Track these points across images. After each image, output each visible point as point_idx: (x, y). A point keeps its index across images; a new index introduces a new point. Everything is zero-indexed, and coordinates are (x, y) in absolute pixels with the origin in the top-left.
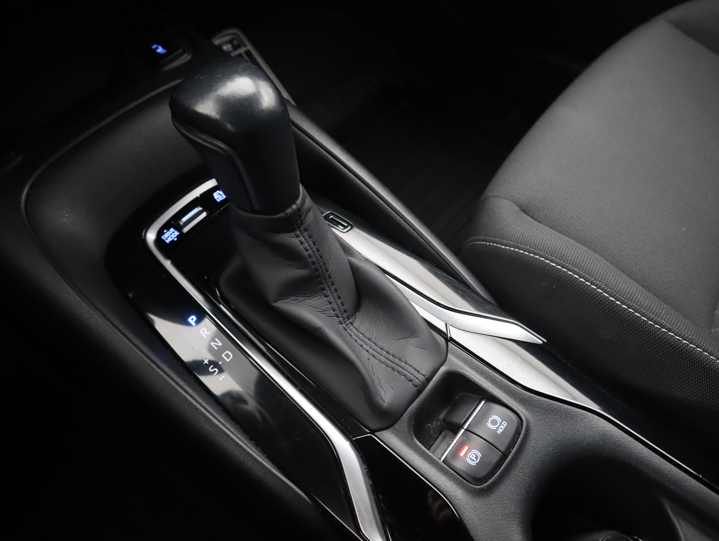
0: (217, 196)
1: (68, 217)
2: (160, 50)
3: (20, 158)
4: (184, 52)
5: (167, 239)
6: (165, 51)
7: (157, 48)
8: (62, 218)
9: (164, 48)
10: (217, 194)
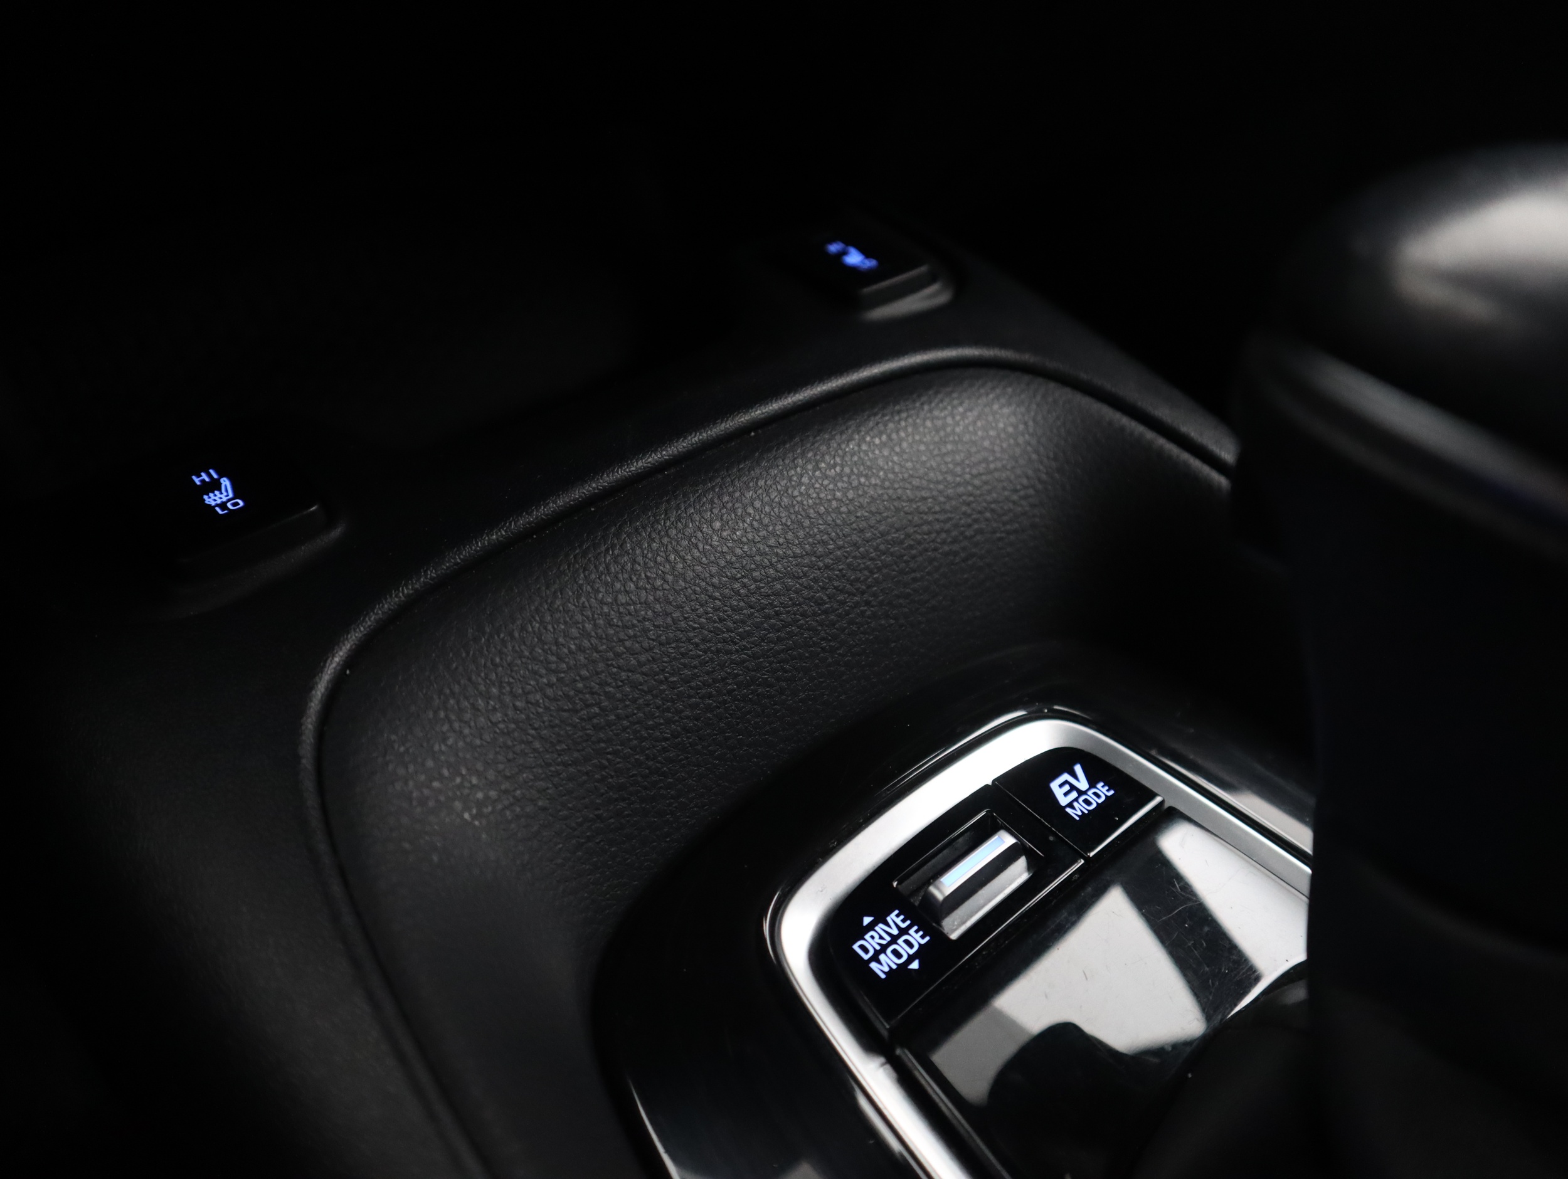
0: (1066, 794)
1: (480, 804)
2: (854, 258)
3: (336, 533)
4: (931, 279)
5: (875, 958)
6: (870, 263)
7: (844, 253)
8: (458, 805)
9: (866, 253)
10: (1061, 786)
